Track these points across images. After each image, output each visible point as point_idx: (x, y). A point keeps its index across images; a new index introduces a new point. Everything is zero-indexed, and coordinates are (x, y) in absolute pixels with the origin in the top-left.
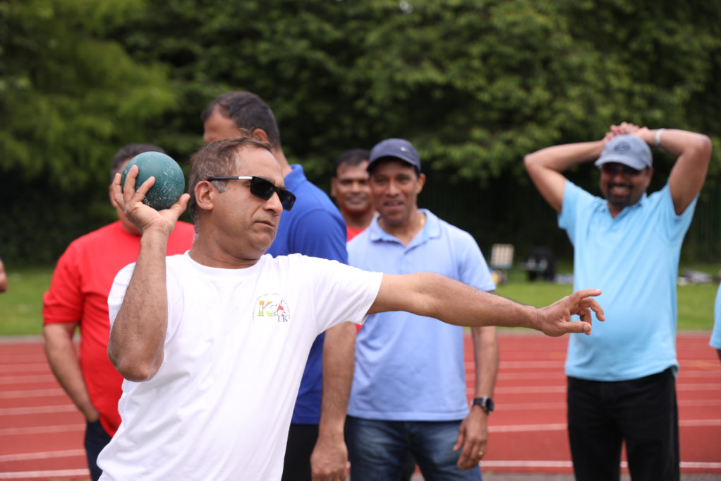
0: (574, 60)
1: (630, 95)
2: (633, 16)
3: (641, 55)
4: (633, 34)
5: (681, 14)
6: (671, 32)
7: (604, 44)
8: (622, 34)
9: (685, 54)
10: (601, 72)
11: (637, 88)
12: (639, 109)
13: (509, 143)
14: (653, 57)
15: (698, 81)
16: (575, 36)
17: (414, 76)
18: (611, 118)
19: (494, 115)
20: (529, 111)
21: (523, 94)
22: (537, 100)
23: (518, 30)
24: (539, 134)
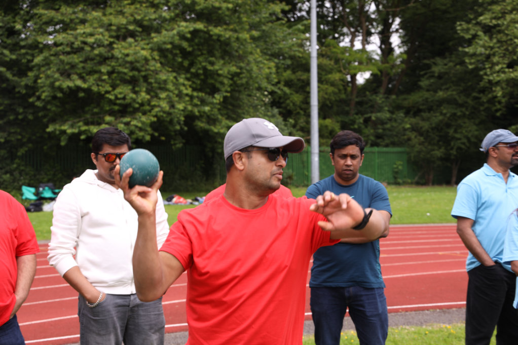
0: (163, 76)
1: (192, 97)
2: (190, 53)
3: (196, 75)
4: (192, 64)
5: (218, 54)
6: (212, 64)
7: (178, 69)
8: (186, 63)
9: (219, 75)
10: (176, 84)
11: (195, 94)
12: (196, 105)
13: (127, 124)
14: (202, 77)
15: (227, 91)
16: (161, 63)
17: (67, 84)
18: (183, 110)
19: (116, 108)
20: (137, 106)
21: (134, 96)
22: (142, 100)
23: (129, 59)
24: (144, 119)
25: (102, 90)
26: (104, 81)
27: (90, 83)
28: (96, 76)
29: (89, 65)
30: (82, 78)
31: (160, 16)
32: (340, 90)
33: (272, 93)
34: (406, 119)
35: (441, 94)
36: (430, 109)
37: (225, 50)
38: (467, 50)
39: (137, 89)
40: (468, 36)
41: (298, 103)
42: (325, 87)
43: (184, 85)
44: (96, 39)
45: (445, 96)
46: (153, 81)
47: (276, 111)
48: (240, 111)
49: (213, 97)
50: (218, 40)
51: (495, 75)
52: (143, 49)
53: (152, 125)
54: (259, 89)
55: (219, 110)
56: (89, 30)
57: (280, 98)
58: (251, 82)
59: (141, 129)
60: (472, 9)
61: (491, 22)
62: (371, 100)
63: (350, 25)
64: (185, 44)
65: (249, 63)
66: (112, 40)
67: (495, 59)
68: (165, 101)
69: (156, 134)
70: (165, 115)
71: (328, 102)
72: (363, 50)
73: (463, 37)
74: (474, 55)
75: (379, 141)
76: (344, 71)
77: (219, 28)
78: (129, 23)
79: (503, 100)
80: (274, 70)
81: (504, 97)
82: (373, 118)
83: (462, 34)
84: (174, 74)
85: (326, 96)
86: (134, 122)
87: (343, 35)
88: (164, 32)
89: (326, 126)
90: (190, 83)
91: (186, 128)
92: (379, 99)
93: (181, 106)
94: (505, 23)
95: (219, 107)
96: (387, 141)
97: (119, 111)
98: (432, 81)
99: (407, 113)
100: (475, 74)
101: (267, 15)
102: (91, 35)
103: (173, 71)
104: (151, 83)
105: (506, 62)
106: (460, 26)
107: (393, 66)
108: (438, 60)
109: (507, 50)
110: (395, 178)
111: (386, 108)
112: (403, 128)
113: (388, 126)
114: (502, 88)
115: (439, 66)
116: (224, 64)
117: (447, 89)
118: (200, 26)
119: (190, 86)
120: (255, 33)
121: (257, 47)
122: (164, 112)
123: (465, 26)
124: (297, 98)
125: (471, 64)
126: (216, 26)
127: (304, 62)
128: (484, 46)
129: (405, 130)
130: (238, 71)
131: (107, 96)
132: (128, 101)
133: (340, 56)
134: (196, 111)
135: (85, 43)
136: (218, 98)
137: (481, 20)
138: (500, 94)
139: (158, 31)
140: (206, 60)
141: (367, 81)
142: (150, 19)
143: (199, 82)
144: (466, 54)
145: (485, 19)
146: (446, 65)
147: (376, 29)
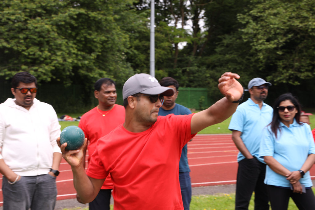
0: (59, 42)
1: (77, 55)
2: (76, 28)
3: (80, 41)
4: (77, 35)
5: (93, 28)
6: (90, 34)
7: (69, 37)
8: (74, 34)
9: (94, 42)
10: (67, 47)
11: (79, 53)
12: (80, 60)
13: (36, 71)
14: (84, 43)
15: (99, 52)
16: (58, 33)
18: (71, 63)
19: (29, 60)
20: (42, 59)
21: (40, 53)
22: (45, 56)
23: (37, 30)
24: (47, 68)
25: (20, 49)
26: (21, 43)
27: (12, 44)
28: (16, 40)
29: (12, 33)
30: (7, 41)
31: (58, 4)
32: (168, 53)
33: (127, 53)
34: (207, 71)
35: (228, 56)
36: (221, 65)
37: (98, 26)
38: (243, 30)
39: (42, 49)
40: (244, 22)
41: (143, 60)
42: (159, 50)
43: (72, 47)
44: (16, 17)
45: (230, 57)
46: (52, 44)
47: (129, 64)
48: (107, 64)
49: (91, 55)
50: (94, 20)
51: (259, 46)
52: (47, 24)
53: (52, 71)
54: (119, 51)
55: (94, 63)
56: (11, 11)
57: (132, 56)
58: (114, 46)
59: (44, 74)
60: (246, 6)
61: (257, 14)
62: (186, 59)
63: (175, 13)
64: (73, 22)
65: (113, 35)
66: (26, 18)
67: (259, 36)
68: (61, 57)
69: (54, 77)
70: (60, 66)
71: (161, 60)
72: (182, 29)
73: (241, 23)
74: (247, 34)
75: (191, 84)
76: (171, 41)
77: (95, 13)
78: (38, 8)
79: (264, 61)
80: (128, 39)
81: (264, 59)
82: (188, 70)
83: (240, 21)
84: (66, 40)
85: (160, 56)
86: (40, 70)
87: (171, 19)
88: (60, 14)
89: (160, 75)
90: (76, 46)
91: (73, 74)
92: (191, 58)
93: (70, 60)
94: (265, 15)
95: (94, 61)
96: (196, 84)
97: (31, 63)
98: (223, 48)
99: (208, 67)
100: (248, 45)
101: (124, 6)
102: (13, 14)
103: (66, 39)
104: (51, 46)
105: (266, 38)
106: (239, 16)
107: (200, 39)
108: (227, 36)
109: (266, 31)
110: (200, 106)
111: (196, 64)
112: (206, 76)
113: (196, 75)
114: (263, 54)
115: (227, 40)
116: (97, 35)
117: (231, 53)
118: (82, 11)
119: (76, 48)
120: (117, 17)
121: (118, 25)
122: (60, 64)
123: (242, 16)
124: (142, 57)
125: (245, 39)
126: (92, 11)
127: (147, 35)
128: (253, 29)
129: (206, 77)
130: (106, 39)
131: (23, 53)
132: (36, 56)
133: (169, 32)
134: (80, 64)
135: (9, 19)
136: (93, 56)
137: (252, 13)
138: (261, 57)
139: (56, 13)
140: (86, 32)
141: (185, 47)
142: (51, 6)
143: (81, 46)
144: (243, 33)
145: (254, 12)
146: (231, 39)
147: (190, 16)
